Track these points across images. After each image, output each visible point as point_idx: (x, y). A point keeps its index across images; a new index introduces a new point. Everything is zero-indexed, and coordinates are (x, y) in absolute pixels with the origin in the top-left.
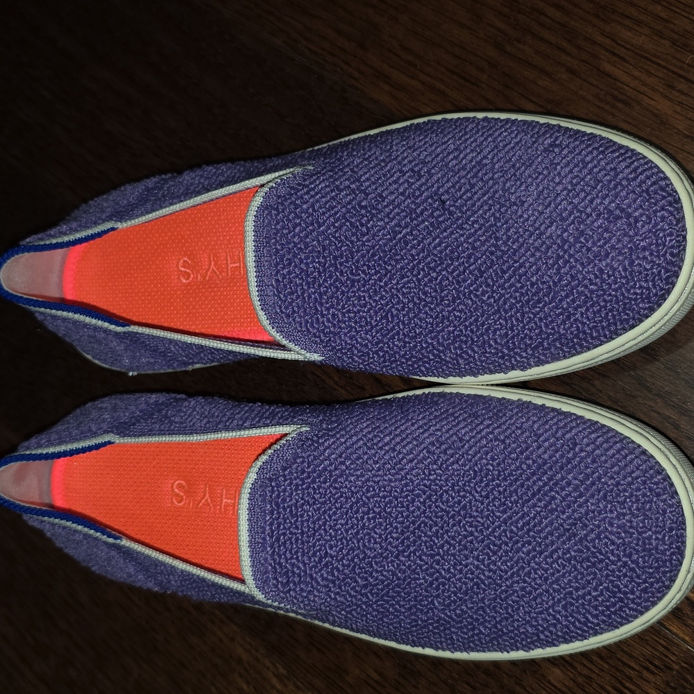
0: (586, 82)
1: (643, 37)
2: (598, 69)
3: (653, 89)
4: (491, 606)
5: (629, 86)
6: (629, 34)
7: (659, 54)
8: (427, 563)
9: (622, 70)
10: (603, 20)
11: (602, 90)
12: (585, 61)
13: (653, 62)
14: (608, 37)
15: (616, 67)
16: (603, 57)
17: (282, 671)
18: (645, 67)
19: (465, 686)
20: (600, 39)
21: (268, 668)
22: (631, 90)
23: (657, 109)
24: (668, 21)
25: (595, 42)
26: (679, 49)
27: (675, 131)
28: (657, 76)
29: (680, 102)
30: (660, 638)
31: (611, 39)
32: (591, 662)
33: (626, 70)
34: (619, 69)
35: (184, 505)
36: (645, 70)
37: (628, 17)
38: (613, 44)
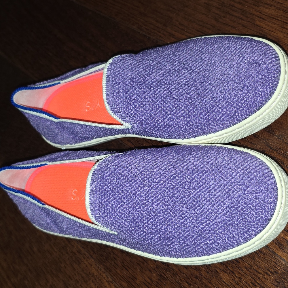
0: (249, 29)
1: (272, 11)
2: (254, 24)
3: (276, 29)
4: (192, 231)
5: (266, 29)
6: (267, 10)
7: (278, 16)
8: (165, 209)
9: (264, 24)
10: (257, 6)
11: (255, 31)
12: (249, 22)
13: (276, 19)
14: (258, 12)
15: (261, 22)
16: (256, 20)
17: (110, 279)
18: (273, 21)
19: (186, 284)
20: (255, 13)
21: (104, 278)
22: (267, 30)
23: (277, 36)
24: (282, 4)
25: (253, 14)
26: (286, 13)
27: (284, 44)
28: (277, 24)
29: (286, 33)
30: (273, 259)
31: (260, 12)
32: (242, 271)
33: (265, 23)
34: (263, 23)
35: (76, 199)
36: (273, 22)
37: (267, 4)
38: (261, 14)
